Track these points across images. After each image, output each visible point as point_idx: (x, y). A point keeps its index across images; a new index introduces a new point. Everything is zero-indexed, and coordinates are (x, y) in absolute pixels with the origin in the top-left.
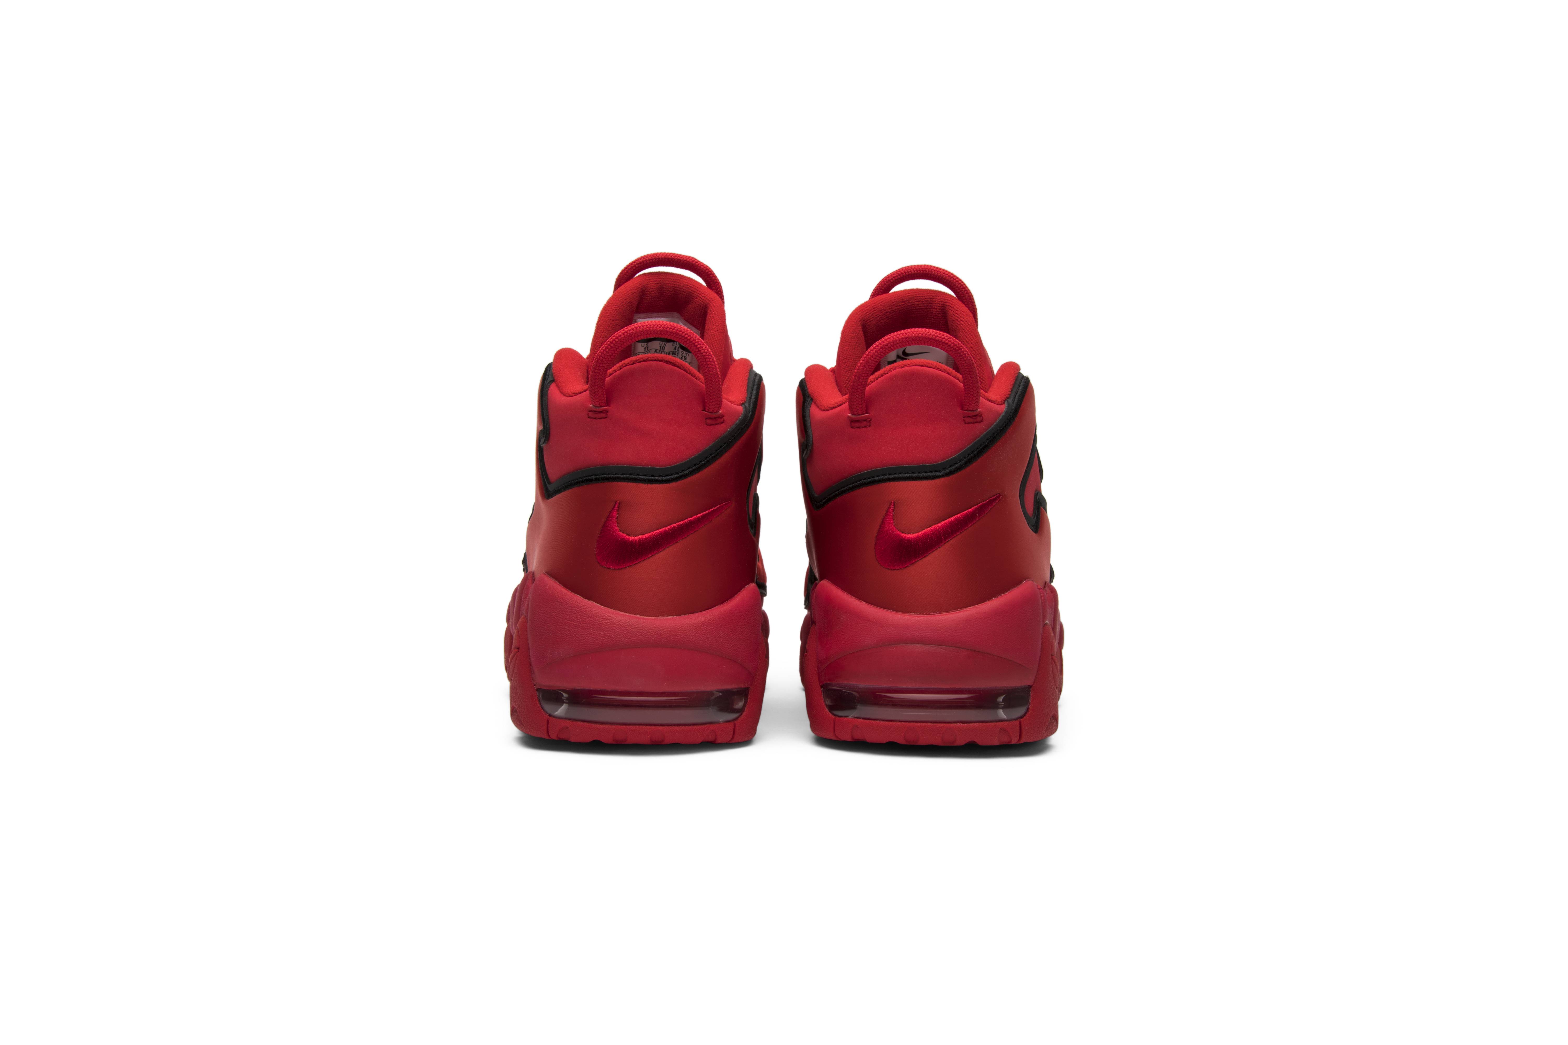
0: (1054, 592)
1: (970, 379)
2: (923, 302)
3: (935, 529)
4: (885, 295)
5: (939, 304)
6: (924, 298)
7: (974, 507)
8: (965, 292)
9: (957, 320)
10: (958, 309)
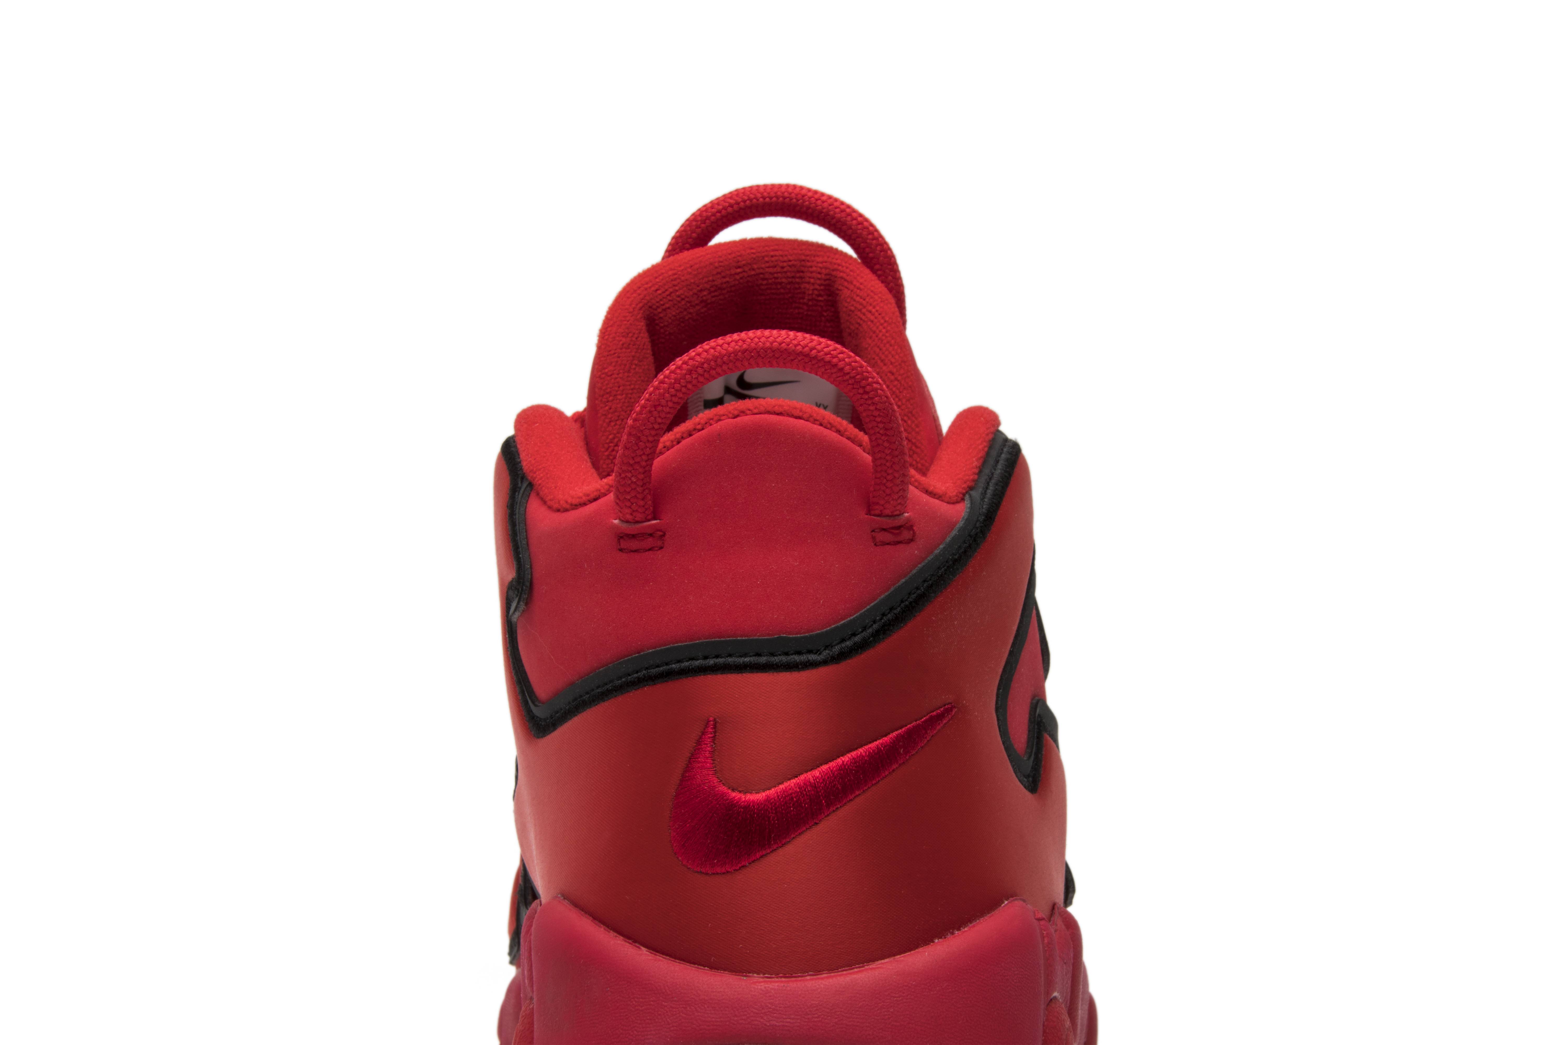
0: (1072, 926)
1: (886, 444)
2: (783, 268)
3: (807, 783)
4: (698, 251)
5: (819, 273)
6: (785, 259)
7: (894, 734)
8: (879, 248)
9: (860, 310)
10: (862, 287)
